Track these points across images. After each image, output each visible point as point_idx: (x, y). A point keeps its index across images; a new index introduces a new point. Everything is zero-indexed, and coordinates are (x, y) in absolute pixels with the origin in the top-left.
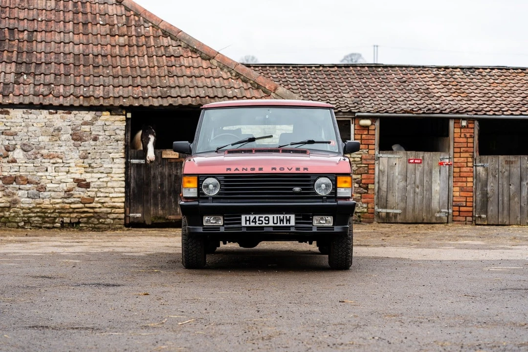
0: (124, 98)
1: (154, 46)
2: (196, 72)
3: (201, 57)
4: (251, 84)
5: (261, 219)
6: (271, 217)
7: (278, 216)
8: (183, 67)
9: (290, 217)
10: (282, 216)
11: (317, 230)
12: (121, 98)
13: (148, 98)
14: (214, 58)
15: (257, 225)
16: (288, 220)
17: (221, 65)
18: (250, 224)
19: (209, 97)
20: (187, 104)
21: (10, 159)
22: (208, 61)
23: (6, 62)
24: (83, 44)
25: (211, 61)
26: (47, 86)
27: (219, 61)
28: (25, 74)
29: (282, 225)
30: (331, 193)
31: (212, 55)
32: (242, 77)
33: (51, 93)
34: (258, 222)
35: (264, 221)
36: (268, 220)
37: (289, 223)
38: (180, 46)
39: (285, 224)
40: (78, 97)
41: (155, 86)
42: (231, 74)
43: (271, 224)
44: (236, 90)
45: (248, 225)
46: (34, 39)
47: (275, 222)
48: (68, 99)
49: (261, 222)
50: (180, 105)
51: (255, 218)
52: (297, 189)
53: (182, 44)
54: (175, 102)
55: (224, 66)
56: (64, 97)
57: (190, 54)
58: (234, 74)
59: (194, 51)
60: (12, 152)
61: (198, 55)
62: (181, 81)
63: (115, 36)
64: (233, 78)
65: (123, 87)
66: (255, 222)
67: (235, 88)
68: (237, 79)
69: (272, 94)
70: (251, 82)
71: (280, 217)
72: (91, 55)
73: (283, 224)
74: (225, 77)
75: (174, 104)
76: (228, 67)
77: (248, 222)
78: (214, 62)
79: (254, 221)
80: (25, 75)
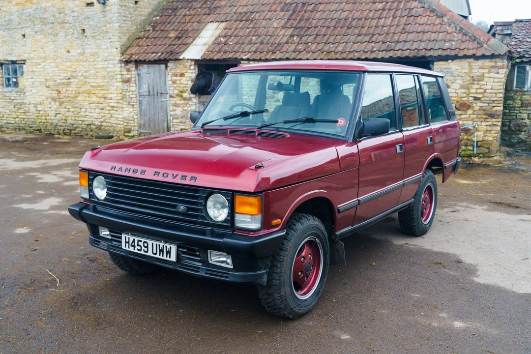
0: (357, 52)
1: (402, 9)
2: (427, 28)
3: (437, 15)
4: (470, 36)
5: (140, 243)
6: (150, 242)
7: (158, 243)
8: (417, 25)
9: (170, 247)
10: (162, 245)
11: (206, 273)
12: (354, 52)
13: (375, 52)
14: (445, 15)
15: (136, 251)
16: (169, 252)
17: (450, 21)
18: (129, 248)
19: (426, 49)
20: (404, 56)
21: (276, 99)
22: (441, 19)
23: (288, 28)
24: (349, 11)
25: (443, 18)
26: (306, 45)
27: (449, 18)
28: (296, 35)
29: (161, 257)
30: (226, 221)
31: (444, 13)
32: (464, 31)
33: (305, 50)
34: (137, 247)
35: (143, 248)
36: (147, 247)
37: (170, 258)
38: (423, 7)
39: (164, 258)
40: (323, 53)
41: (385, 42)
42: (456, 28)
43: (150, 253)
44: (453, 43)
45: (127, 248)
46: (316, 9)
47: (155, 252)
48: (315, 54)
49: (139, 248)
50: (398, 57)
51: (134, 240)
52: (182, 208)
53: (426, 6)
54: (396, 54)
55: (452, 22)
56: (313, 53)
57: (428, 13)
58: (458, 29)
59: (433, 11)
60: (277, 95)
61: (435, 14)
62: (411, 37)
63: (376, 3)
64: (457, 32)
65: (361, 43)
66: (134, 246)
67: (453, 41)
68: (460, 32)
69: (485, 46)
70: (470, 35)
71: (159, 245)
72: (350, 19)
73: (163, 256)
74: (450, 31)
75: (394, 57)
76: (455, 23)
77: (127, 244)
78: (445, 19)
79: (133, 244)
80: (296, 37)
